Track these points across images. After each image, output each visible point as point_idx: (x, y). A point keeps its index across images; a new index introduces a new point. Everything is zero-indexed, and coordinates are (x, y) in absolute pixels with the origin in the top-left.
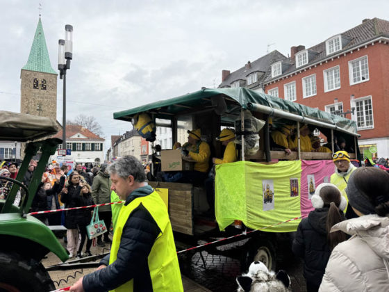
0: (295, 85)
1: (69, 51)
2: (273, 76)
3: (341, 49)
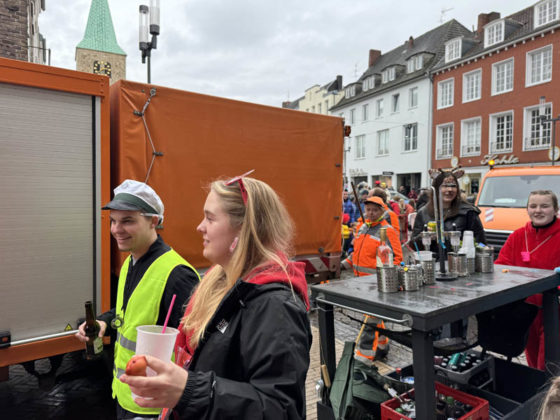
0: (480, 74)
1: (155, 22)
2: (447, 61)
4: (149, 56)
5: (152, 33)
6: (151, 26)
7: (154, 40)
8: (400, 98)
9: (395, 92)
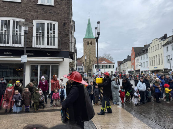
1: (99, 32)
4: (98, 41)
5: (98, 34)
6: (98, 33)
7: (99, 36)
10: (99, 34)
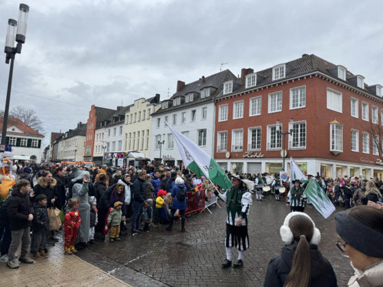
0: (243, 103)
1: (21, 33)
3: (284, 77)
4: (13, 58)
5: (17, 40)
6: (17, 35)
7: (19, 47)
8: (196, 113)
9: (193, 109)
10: (20, 40)
